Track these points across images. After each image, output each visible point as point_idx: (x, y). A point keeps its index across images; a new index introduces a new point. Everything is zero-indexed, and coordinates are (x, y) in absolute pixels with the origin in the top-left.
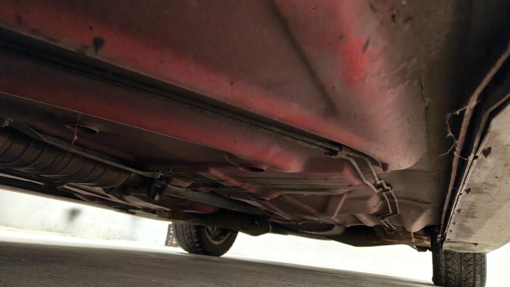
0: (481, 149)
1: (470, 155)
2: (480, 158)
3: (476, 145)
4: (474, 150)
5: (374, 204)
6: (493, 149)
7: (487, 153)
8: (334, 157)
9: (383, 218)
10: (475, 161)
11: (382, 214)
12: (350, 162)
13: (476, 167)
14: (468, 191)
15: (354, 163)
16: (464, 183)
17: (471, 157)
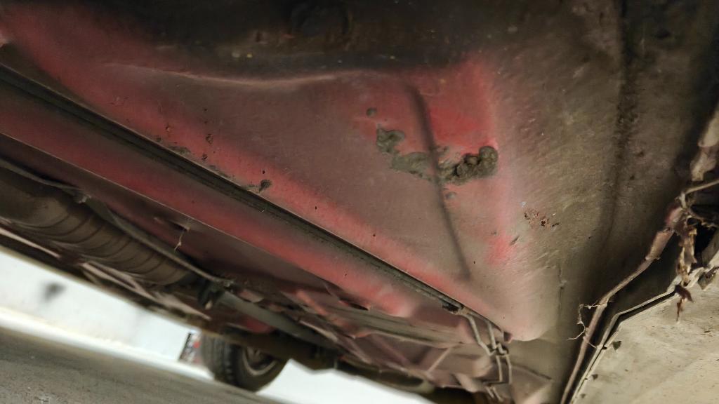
0: (611, 341)
1: (598, 344)
2: (608, 349)
3: (605, 337)
4: (603, 341)
5: (482, 367)
6: (623, 343)
7: (617, 345)
8: (452, 313)
9: (489, 385)
10: (604, 351)
11: (489, 380)
12: (468, 321)
13: (605, 355)
14: (595, 377)
15: (473, 322)
16: (590, 369)
17: (599, 347)
